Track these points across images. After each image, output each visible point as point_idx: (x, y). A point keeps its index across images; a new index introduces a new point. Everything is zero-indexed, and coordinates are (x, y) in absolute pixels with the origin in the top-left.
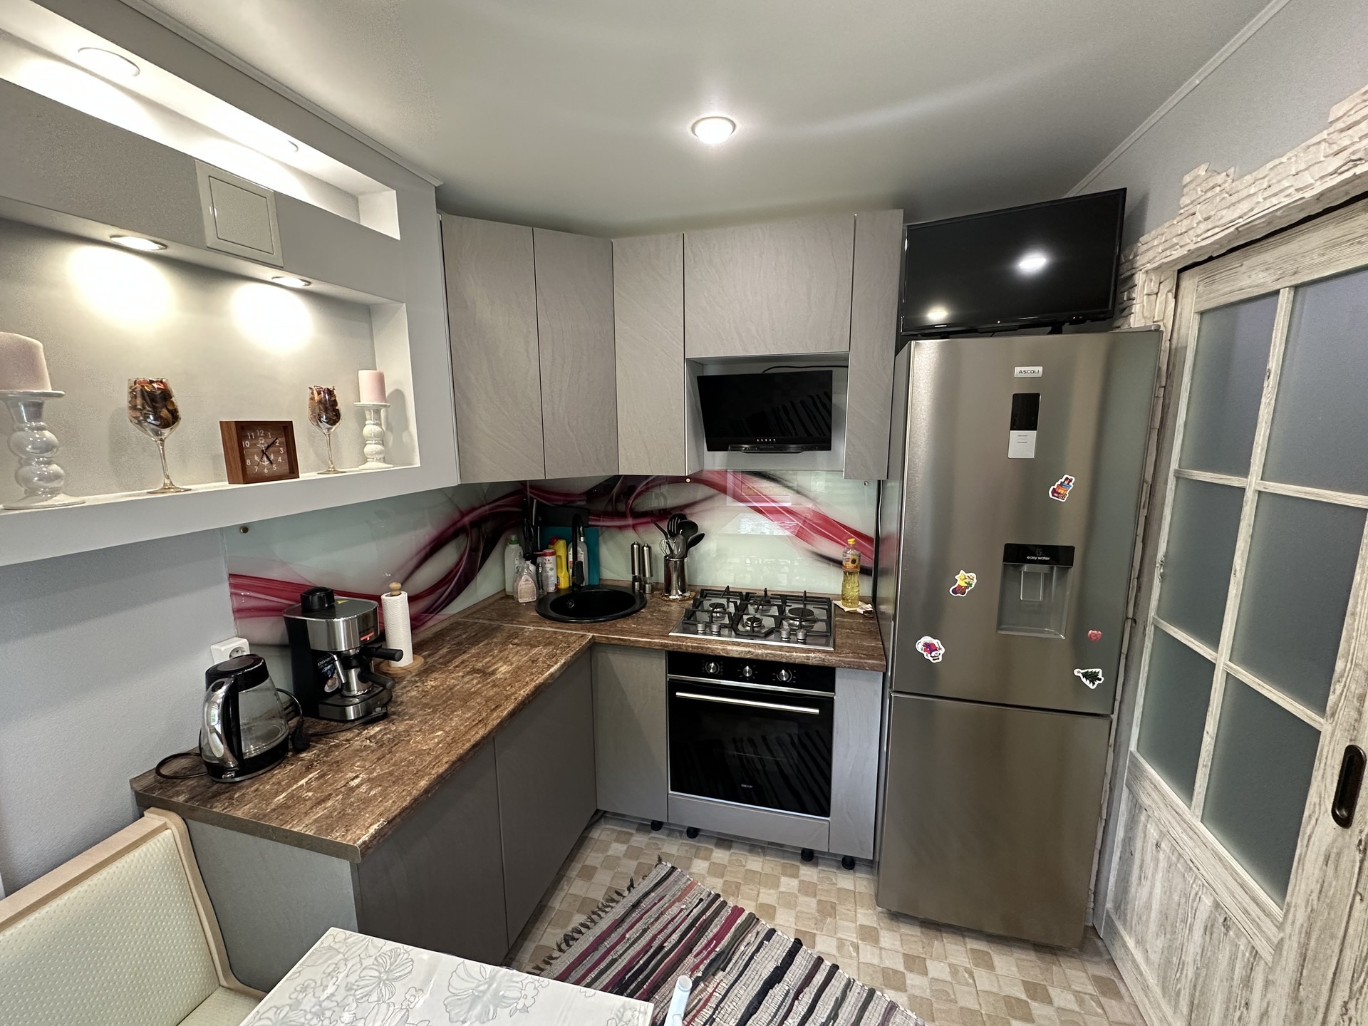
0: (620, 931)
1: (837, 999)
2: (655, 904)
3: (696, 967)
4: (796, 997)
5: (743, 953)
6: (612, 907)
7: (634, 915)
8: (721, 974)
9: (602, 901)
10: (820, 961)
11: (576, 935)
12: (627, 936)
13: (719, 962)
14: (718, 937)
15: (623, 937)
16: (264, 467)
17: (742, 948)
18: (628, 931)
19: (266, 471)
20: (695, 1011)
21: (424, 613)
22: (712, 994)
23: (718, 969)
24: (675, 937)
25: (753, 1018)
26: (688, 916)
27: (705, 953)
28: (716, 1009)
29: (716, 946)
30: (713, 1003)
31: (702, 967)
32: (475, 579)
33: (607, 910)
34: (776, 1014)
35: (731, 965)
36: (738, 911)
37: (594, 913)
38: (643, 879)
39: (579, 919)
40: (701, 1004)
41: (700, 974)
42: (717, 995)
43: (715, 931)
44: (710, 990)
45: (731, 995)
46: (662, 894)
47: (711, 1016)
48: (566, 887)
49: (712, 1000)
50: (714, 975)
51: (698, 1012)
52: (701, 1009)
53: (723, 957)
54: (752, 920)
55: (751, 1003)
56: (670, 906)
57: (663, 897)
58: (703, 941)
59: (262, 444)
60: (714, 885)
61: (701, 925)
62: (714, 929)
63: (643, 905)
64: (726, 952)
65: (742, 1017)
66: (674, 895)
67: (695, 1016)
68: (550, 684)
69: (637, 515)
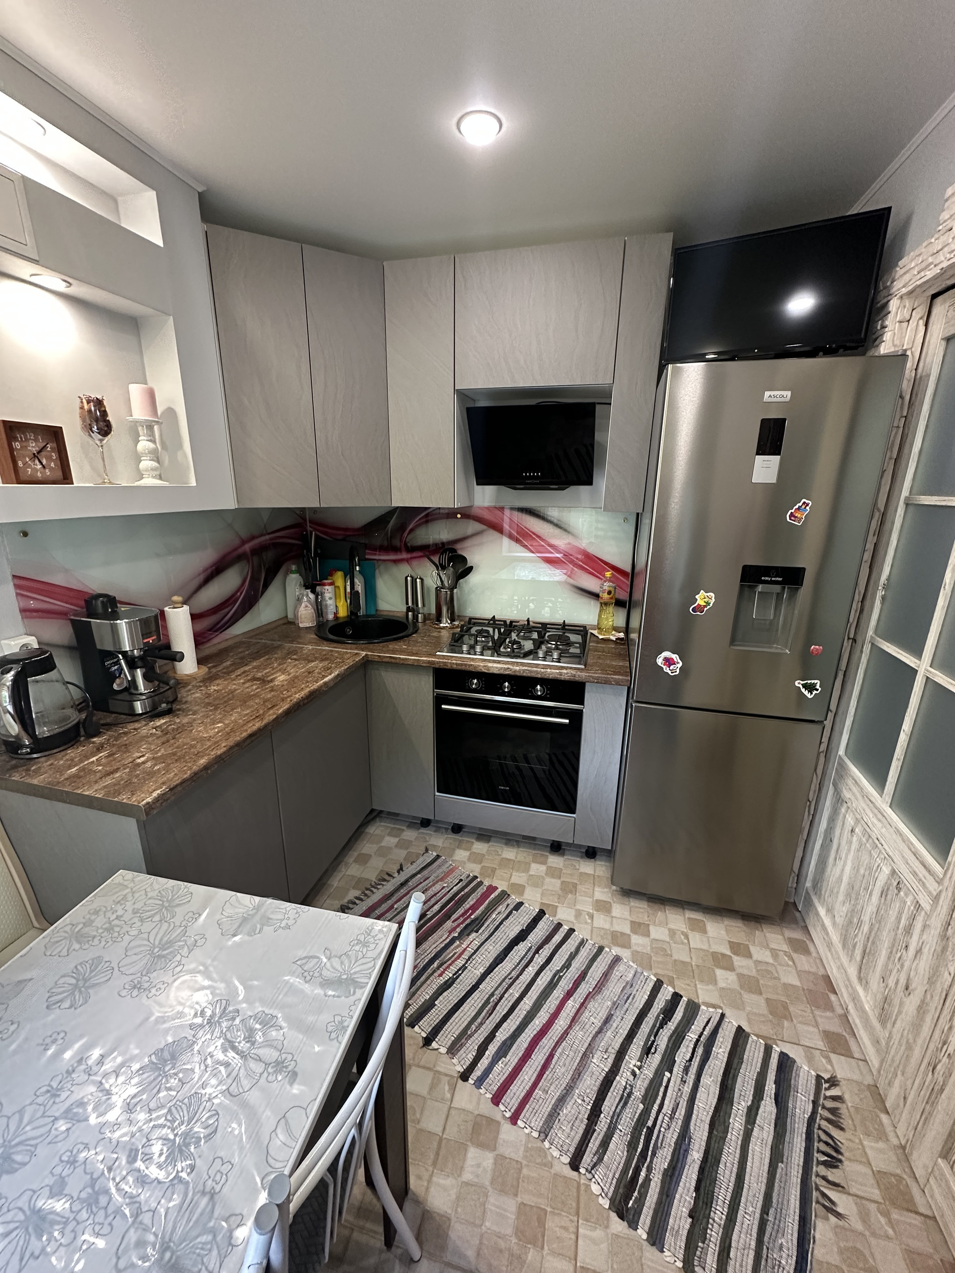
0: (390, 902)
1: (571, 953)
2: (421, 883)
3: (454, 929)
4: (537, 952)
5: (495, 920)
6: (383, 885)
7: (402, 891)
8: (474, 935)
9: (374, 880)
10: (559, 925)
11: (351, 906)
12: (396, 906)
13: (474, 926)
14: (474, 908)
15: (392, 907)
16: (37, 470)
17: (494, 916)
18: (396, 902)
19: (39, 474)
20: (450, 961)
21: (210, 630)
22: (465, 949)
23: (472, 931)
24: (437, 907)
25: (499, 966)
26: (449, 892)
27: (462, 919)
28: (469, 959)
29: (471, 914)
30: (466, 956)
31: (458, 930)
32: (257, 604)
33: (379, 887)
34: (519, 964)
35: (483, 928)
36: (492, 889)
37: (367, 889)
38: (411, 864)
39: (353, 894)
40: (456, 956)
41: (456, 935)
42: (470, 950)
43: (471, 903)
44: (464, 946)
45: (482, 950)
46: (427, 876)
47: (464, 965)
48: (343, 870)
49: (465, 953)
50: (468, 935)
51: (453, 962)
52: (455, 960)
53: (477, 922)
54: (504, 895)
55: (499, 956)
56: (434, 885)
57: (428, 878)
58: (461, 911)
59: (33, 447)
60: (473, 869)
61: (459, 899)
62: (471, 901)
63: (410, 883)
64: (480, 918)
65: (490, 965)
66: (438, 876)
67: (450, 965)
68: (325, 692)
69: (411, 549)
